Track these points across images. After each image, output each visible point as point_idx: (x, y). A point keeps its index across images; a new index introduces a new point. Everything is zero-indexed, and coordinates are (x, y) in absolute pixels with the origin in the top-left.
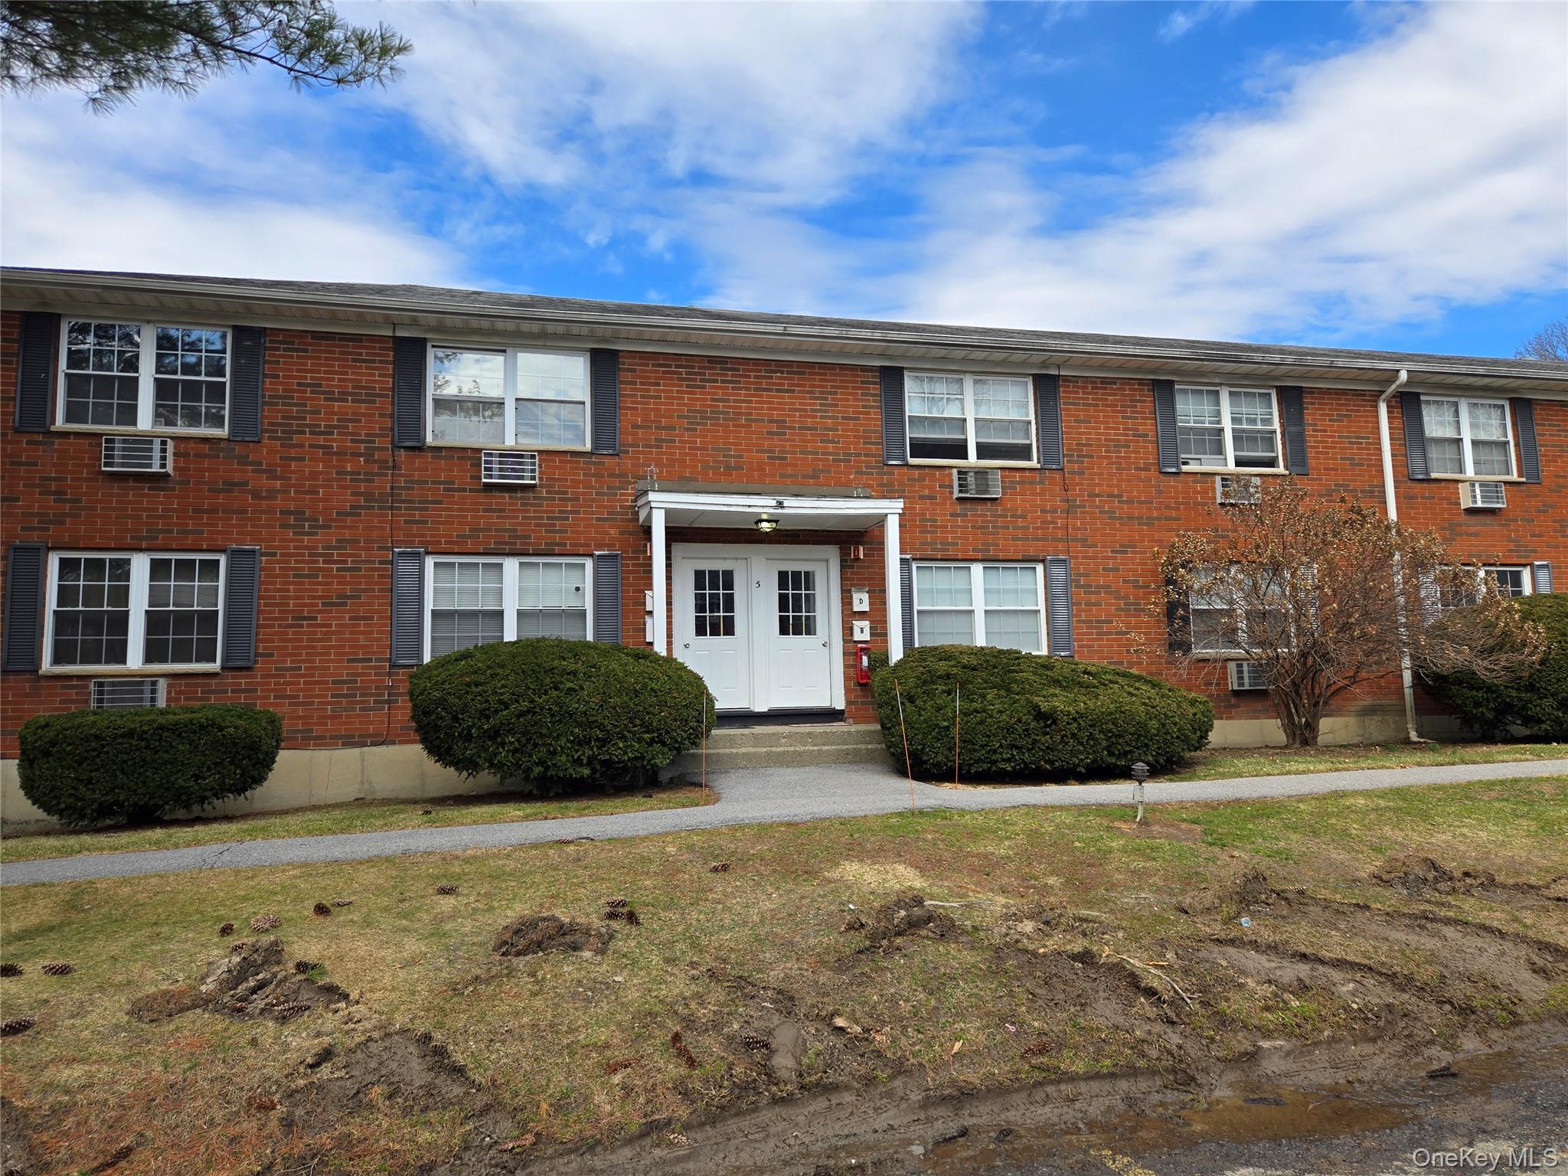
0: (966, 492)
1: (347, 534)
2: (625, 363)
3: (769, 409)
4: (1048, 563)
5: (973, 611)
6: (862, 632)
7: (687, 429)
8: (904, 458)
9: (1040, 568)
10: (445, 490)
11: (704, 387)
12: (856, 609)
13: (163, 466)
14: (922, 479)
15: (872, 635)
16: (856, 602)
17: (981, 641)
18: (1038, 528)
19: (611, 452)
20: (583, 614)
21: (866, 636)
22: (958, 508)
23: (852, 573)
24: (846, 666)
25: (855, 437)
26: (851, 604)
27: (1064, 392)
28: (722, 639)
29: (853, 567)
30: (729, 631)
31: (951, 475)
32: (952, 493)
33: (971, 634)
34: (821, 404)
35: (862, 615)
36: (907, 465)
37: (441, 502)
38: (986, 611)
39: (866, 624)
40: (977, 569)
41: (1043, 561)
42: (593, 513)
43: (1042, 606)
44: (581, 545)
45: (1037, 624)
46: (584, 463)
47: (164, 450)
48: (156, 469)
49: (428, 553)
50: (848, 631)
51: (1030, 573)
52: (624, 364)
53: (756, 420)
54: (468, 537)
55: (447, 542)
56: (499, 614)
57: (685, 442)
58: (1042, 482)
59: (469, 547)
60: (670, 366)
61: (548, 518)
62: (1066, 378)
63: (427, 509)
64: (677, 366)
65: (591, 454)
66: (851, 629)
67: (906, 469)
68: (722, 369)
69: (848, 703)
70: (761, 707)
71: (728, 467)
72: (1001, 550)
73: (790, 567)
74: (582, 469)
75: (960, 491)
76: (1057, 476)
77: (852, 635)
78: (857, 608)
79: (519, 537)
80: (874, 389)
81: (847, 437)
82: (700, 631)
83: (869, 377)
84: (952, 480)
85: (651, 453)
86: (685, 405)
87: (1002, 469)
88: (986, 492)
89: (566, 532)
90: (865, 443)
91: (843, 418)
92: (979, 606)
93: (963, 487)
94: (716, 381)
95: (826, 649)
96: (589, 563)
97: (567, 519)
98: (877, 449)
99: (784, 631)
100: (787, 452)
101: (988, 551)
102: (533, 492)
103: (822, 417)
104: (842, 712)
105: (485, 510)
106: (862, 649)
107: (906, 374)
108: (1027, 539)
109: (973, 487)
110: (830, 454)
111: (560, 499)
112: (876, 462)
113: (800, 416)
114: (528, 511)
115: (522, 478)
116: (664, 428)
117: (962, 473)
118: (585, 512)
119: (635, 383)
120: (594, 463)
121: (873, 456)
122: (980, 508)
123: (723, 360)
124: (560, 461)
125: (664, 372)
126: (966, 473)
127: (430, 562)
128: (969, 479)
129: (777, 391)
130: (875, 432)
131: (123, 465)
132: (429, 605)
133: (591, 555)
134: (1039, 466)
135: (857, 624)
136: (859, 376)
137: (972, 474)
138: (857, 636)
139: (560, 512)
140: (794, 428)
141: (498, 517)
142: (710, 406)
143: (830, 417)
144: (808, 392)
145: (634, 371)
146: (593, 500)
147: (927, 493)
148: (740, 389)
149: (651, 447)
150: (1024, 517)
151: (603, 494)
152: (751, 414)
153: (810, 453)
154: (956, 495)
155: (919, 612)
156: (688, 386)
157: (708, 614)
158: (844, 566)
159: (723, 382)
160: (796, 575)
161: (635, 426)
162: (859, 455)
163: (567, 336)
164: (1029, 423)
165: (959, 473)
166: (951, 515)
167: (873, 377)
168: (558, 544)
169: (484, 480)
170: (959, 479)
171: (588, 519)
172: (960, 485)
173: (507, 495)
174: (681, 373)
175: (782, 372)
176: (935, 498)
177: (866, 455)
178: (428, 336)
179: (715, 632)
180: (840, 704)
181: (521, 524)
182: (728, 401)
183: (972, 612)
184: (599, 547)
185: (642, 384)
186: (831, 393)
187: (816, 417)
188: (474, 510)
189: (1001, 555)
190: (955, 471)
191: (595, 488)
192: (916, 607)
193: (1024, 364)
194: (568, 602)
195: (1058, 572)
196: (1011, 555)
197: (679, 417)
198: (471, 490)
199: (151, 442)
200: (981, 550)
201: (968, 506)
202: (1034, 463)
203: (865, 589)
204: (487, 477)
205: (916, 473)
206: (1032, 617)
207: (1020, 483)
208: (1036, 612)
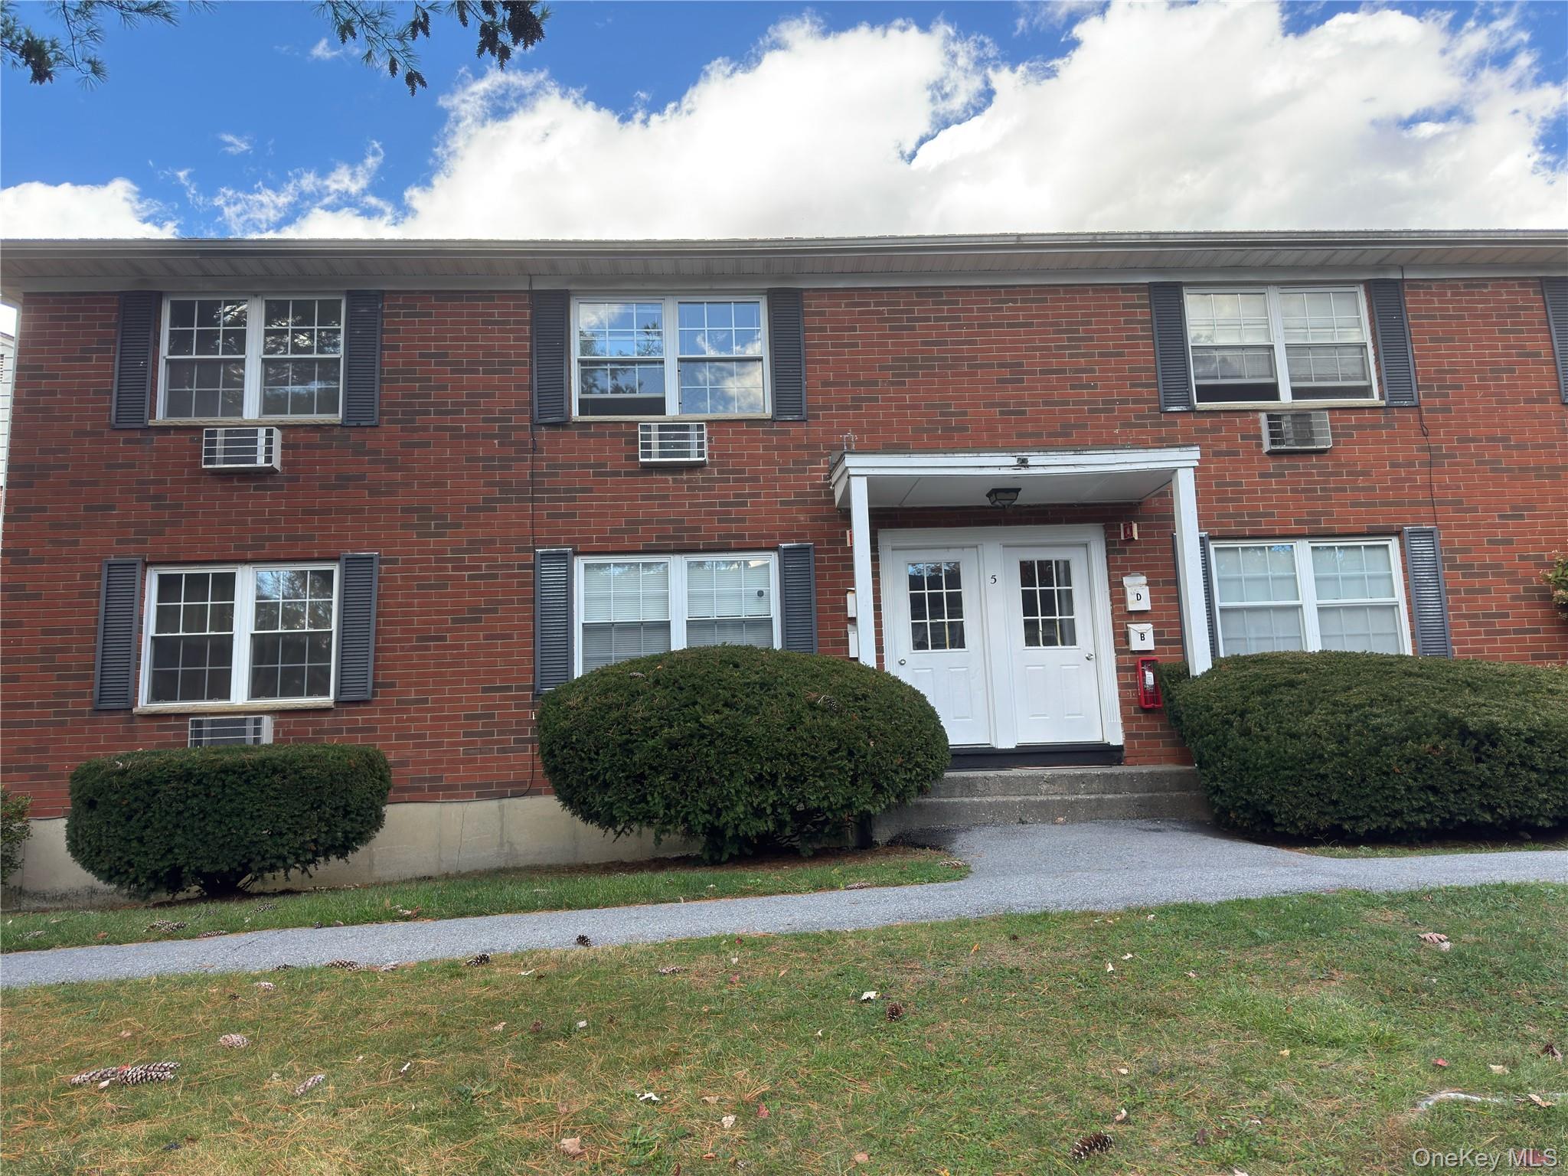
0: (1282, 442)
1: (481, 534)
2: (812, 305)
3: (999, 350)
4: (1406, 536)
5: (1301, 606)
6: (1143, 638)
7: (892, 383)
8: (1189, 402)
9: (1394, 544)
10: (595, 474)
11: (913, 328)
12: (1131, 607)
13: (268, 460)
14: (1216, 429)
15: (1156, 642)
16: (1131, 598)
17: (1314, 644)
18: (1387, 489)
19: (796, 417)
20: (769, 622)
21: (1149, 644)
22: (1272, 465)
23: (1124, 560)
24: (1121, 686)
25: (1118, 378)
26: (1124, 601)
27: (1412, 302)
28: (949, 654)
29: (1124, 551)
30: (958, 641)
31: (1257, 421)
32: (1260, 445)
33: (1300, 638)
34: (1070, 339)
35: (1140, 616)
36: (1193, 411)
37: (591, 490)
38: (1320, 609)
39: (1148, 628)
40: (1303, 549)
41: (1398, 534)
42: (776, 495)
43: (1400, 597)
44: (763, 537)
45: (1395, 623)
46: (764, 433)
47: (269, 441)
48: (261, 462)
49: (576, 553)
50: (1121, 638)
51: (1380, 553)
52: (810, 306)
53: (981, 366)
54: (624, 531)
55: (599, 540)
56: (666, 626)
57: (890, 399)
58: (1388, 425)
59: (627, 544)
60: (868, 304)
61: (722, 504)
62: (1415, 284)
63: (574, 499)
64: (877, 304)
65: (772, 420)
66: (1126, 635)
67: (1192, 418)
68: (935, 303)
69: (1128, 736)
70: (1006, 742)
71: (948, 429)
72: (1337, 521)
73: (1035, 556)
74: (762, 441)
75: (1273, 443)
76: (1411, 416)
77: (1128, 643)
78: (1133, 606)
79: (687, 530)
80: (1143, 314)
81: (1108, 378)
82: (920, 645)
83: (1135, 298)
84: (1260, 428)
85: (847, 416)
86: (889, 352)
87: (1331, 409)
88: (1311, 441)
89: (743, 520)
90: (1133, 386)
91: (1101, 355)
92: (1309, 599)
93: (1276, 436)
94: (928, 319)
95: (1092, 664)
96: (772, 560)
97: (745, 504)
98: (1151, 393)
99: (1031, 640)
100: (1026, 404)
101: (1318, 522)
102: (702, 473)
103: (1071, 356)
104: (1119, 749)
105: (644, 498)
106: (1144, 662)
107: (1185, 291)
108: (1374, 505)
109: (1291, 435)
110: (1085, 403)
111: (736, 480)
112: (1150, 409)
113: (1042, 356)
114: (697, 497)
115: (687, 455)
116: (861, 384)
117: (1274, 418)
118: (767, 495)
119: (824, 329)
120: (776, 433)
121: (1146, 401)
122: (1301, 463)
123: (936, 291)
124: (734, 433)
125: (861, 313)
126: (1279, 417)
127: (579, 563)
128: (1284, 426)
129: (1010, 325)
130: (1147, 369)
131: (226, 461)
132: (580, 618)
133: (775, 549)
134: (1383, 403)
135: (1135, 629)
136: (1119, 298)
137: (1289, 418)
138: (1136, 645)
139: (736, 496)
140: (1033, 372)
141: (660, 506)
142: (922, 352)
143: (1083, 355)
144: (1052, 324)
145: (822, 314)
146: (775, 479)
147: (1224, 447)
148: (960, 327)
149: (847, 408)
150: (1366, 473)
151: (790, 471)
152: (975, 358)
153: (1056, 403)
154: (1267, 447)
155: (1222, 610)
156: (891, 328)
157: (928, 621)
158: (1112, 551)
159: (937, 319)
160: (1045, 565)
161: (826, 384)
162: (1126, 402)
163: (739, 276)
164: (1364, 346)
165: (1270, 417)
166: (1262, 475)
167: (1139, 298)
168: (734, 537)
169: (641, 460)
170: (1270, 426)
171: (771, 503)
172: (1272, 434)
173: (670, 478)
174: (881, 313)
175: (1015, 301)
176: (1236, 454)
177: (1135, 402)
178: (571, 287)
179: (938, 645)
180: (1116, 738)
181: (688, 513)
182: (945, 343)
183: (1297, 608)
184: (786, 537)
185: (833, 329)
186: (1082, 323)
187: (1063, 356)
188: (632, 499)
189: (1337, 527)
190: (1263, 416)
191: (779, 464)
192: (1218, 604)
193: (1351, 267)
194: (750, 610)
195: (1421, 546)
196: (1352, 526)
197: (881, 368)
198: (627, 474)
199: (255, 433)
200: (1306, 522)
201: (1285, 461)
202: (1375, 400)
203: (1143, 579)
204: (644, 455)
205: (1208, 422)
206: (1387, 615)
207: (1357, 427)
208: (1392, 607)
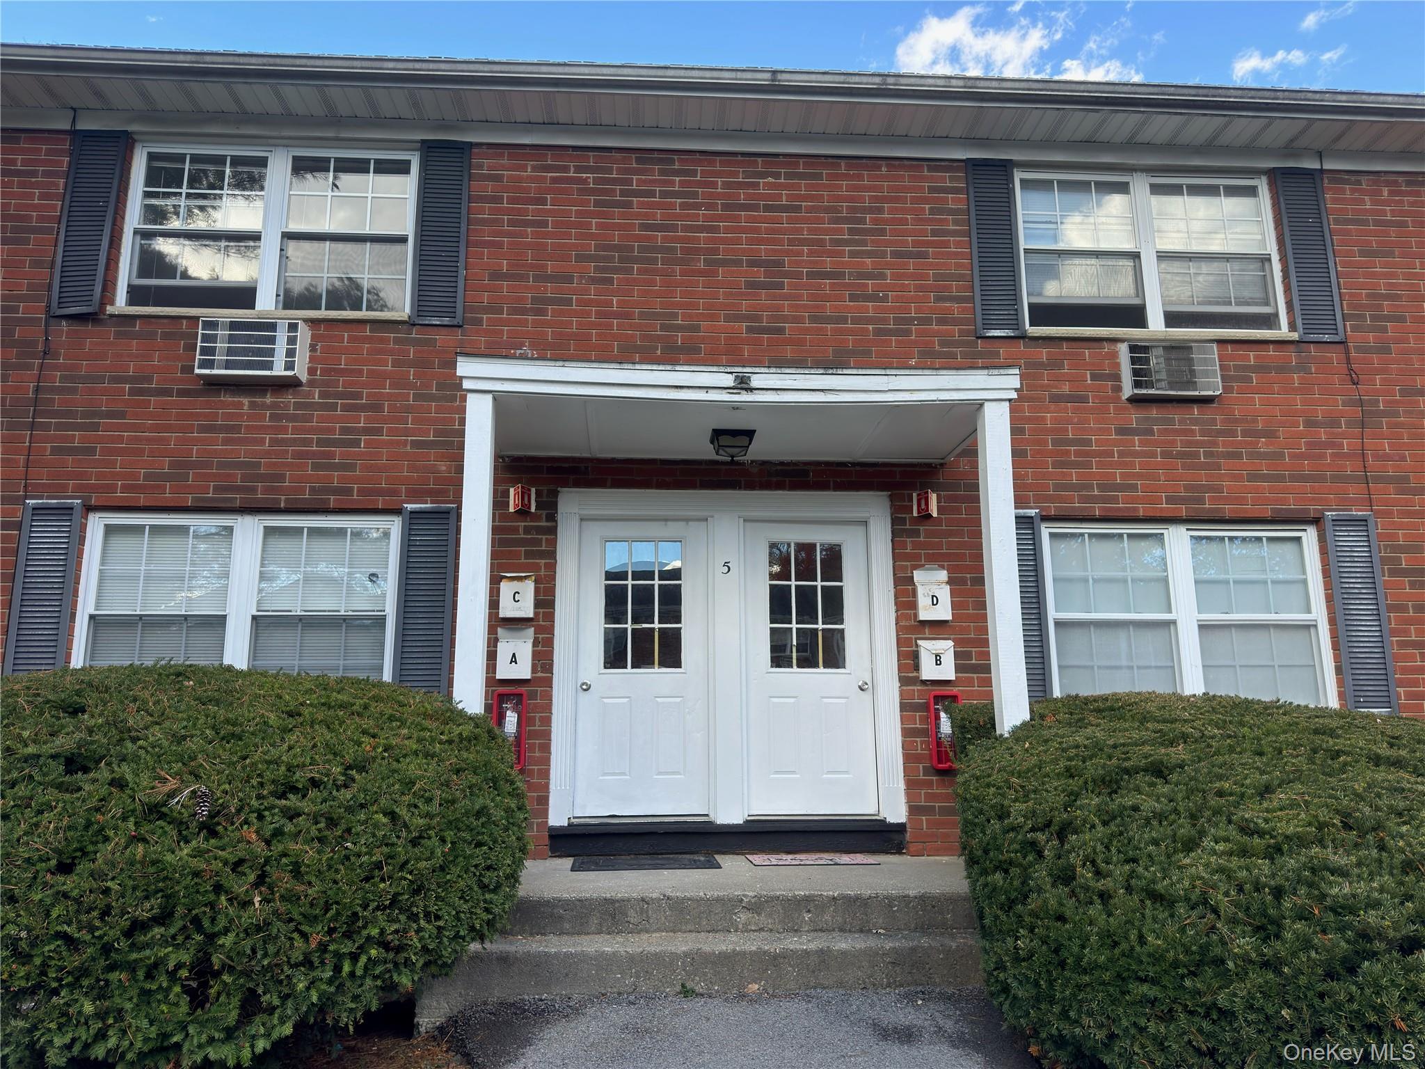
0: (1149, 385)
2: (484, 165)
3: (751, 241)
4: (1329, 526)
5: (1174, 622)
6: (938, 661)
7: (593, 280)
8: (1016, 324)
9: (1310, 536)
10: (133, 392)
11: (628, 205)
12: (924, 615)
14: (1055, 363)
15: (958, 669)
16: (923, 601)
17: (1193, 684)
19: (446, 321)
20: (380, 622)
21: (947, 671)
22: (1134, 417)
23: (916, 545)
24: (906, 733)
25: (919, 288)
26: (913, 605)
27: (1335, 201)
28: (656, 674)
29: (916, 533)
30: (671, 658)
31: (1114, 355)
32: (1119, 389)
33: (1172, 668)
34: (851, 231)
35: (936, 628)
36: (1023, 337)
37: (122, 415)
38: (1201, 625)
39: (946, 647)
40: (1178, 539)
41: (1316, 521)
42: (407, 432)
43: (1319, 612)
44: (380, 492)
45: (1312, 650)
46: (397, 341)
49: (89, 509)
50: (909, 660)
52: (481, 167)
53: (724, 263)
54: (167, 477)
55: (125, 488)
57: (589, 303)
58: (1302, 367)
59: (168, 496)
60: (566, 169)
61: (320, 442)
62: (1338, 176)
63: (95, 427)
64: (578, 169)
65: (409, 324)
66: (916, 656)
67: (1019, 345)
68: (662, 172)
69: (913, 810)
70: (730, 815)
72: (1227, 500)
73: (794, 535)
74: (391, 352)
75: (1137, 384)
76: (1335, 356)
77: (917, 668)
78: (926, 612)
79: (262, 478)
80: (954, 202)
82: (614, 659)
83: (946, 179)
84: (1118, 365)
85: (524, 323)
86: (592, 237)
87: (1221, 342)
88: (1191, 384)
89: (352, 467)
90: (938, 299)
91: (895, 254)
92: (1186, 612)
93: (1141, 379)
94: (651, 194)
95: (867, 697)
96: (395, 526)
97: (356, 443)
98: (964, 310)
101: (1201, 500)
102: (295, 395)
103: (853, 254)
104: (900, 828)
105: (203, 429)
106: (938, 699)
107: (1017, 173)
108: (1280, 478)
109: (1163, 376)
111: (346, 408)
112: (961, 333)
113: (811, 253)
114: (284, 430)
115: (269, 365)
116: (548, 278)
117: (1139, 351)
118: (391, 432)
119: (498, 200)
120: (416, 342)
121: (955, 322)
124: (351, 339)
125: (554, 180)
126: (1145, 349)
127: (96, 525)
128: (1153, 362)
129: (768, 208)
133: (397, 511)
134: (1295, 336)
135: (928, 648)
136: (923, 179)
137: (1160, 351)
138: (929, 671)
139: (345, 431)
140: (798, 275)
141: (226, 441)
142: (638, 238)
143: (869, 254)
144: (827, 210)
145: (498, 178)
146: (408, 409)
147: (1066, 389)
148: (697, 206)
149: (524, 311)
150: (1270, 434)
151: (432, 398)
152: (715, 251)
154: (1128, 390)
155: (1058, 624)
156: (597, 203)
157: (629, 626)
158: (899, 531)
159: (664, 194)
160: (807, 549)
161: (496, 275)
162: (928, 321)
165: (1133, 349)
166: (1121, 431)
167: (952, 179)
168: (336, 491)
169: (197, 371)
170: (1134, 361)
171: (398, 443)
172: (1136, 373)
173: (246, 401)
174: (585, 181)
175: (777, 176)
176: (1084, 399)
177: (941, 321)
178: (131, 128)
180: (896, 812)
181: (267, 454)
182: (674, 228)
183: (1169, 624)
184: (415, 495)
185: (511, 200)
186: (871, 210)
187: (841, 254)
188: (183, 429)
189: (1228, 509)
190: (1123, 349)
191: (413, 386)
192: (1052, 614)
193: (1248, 149)
194: (360, 604)
195: (1350, 541)
196: (1249, 509)
197: (580, 258)
198: (182, 393)
200: (1183, 500)
201: (1154, 412)
202: (1283, 331)
203: (943, 575)
204: (204, 364)
205: (1044, 353)
206: (1299, 636)
207: (1258, 369)
208: (1309, 627)
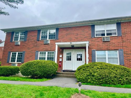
0: (104, 40)
3: (76, 32)
4: (119, 50)
7: (66, 36)
10: (41, 45)
11: (68, 31)
14: (97, 39)
17: (107, 62)
18: (117, 45)
19: (57, 39)
27: (122, 24)
31: (102, 38)
36: (95, 37)
38: (108, 58)
43: (118, 57)
48: (18, 44)
52: (59, 29)
53: (74, 34)
55: (41, 50)
56: (45, 58)
63: (39, 47)
64: (65, 29)
68: (70, 28)
72: (111, 49)
79: (47, 49)
81: (86, 35)
86: (66, 33)
89: (52, 48)
91: (86, 32)
98: (91, 36)
99: (77, 60)
100: (78, 37)
101: (108, 49)
102: (49, 44)
103: (83, 33)
105: (44, 47)
107: (95, 26)
108: (115, 47)
110: (84, 37)
111: (52, 45)
116: (63, 36)
122: (107, 43)
127: (39, 52)
130: (90, 33)
132: (39, 57)
133: (54, 51)
134: (117, 36)
136: (88, 27)
140: (79, 34)
144: (81, 30)
153: (81, 37)
155: (97, 58)
161: (60, 36)
162: (88, 37)
164: (116, 30)
166: (102, 44)
173: (46, 45)
175: (78, 28)
176: (99, 42)
178: (41, 29)
179: (69, 60)
182: (71, 32)
183: (106, 58)
185: (61, 31)
186: (84, 29)
204: (44, 43)
